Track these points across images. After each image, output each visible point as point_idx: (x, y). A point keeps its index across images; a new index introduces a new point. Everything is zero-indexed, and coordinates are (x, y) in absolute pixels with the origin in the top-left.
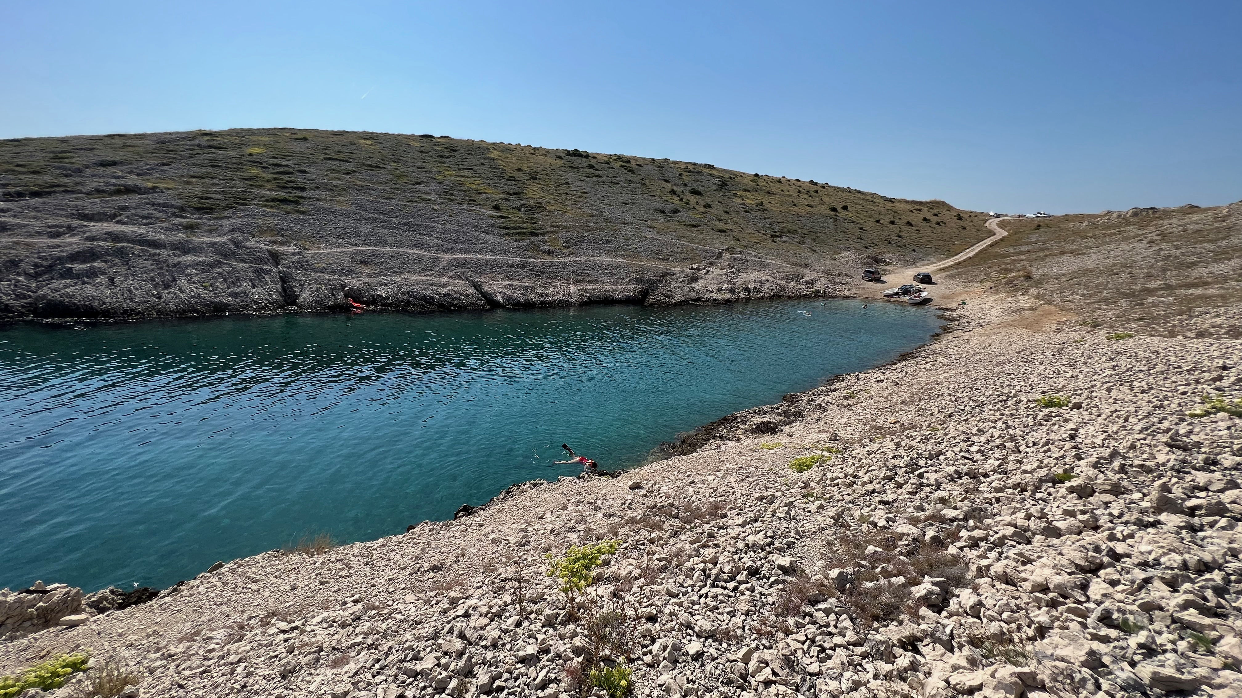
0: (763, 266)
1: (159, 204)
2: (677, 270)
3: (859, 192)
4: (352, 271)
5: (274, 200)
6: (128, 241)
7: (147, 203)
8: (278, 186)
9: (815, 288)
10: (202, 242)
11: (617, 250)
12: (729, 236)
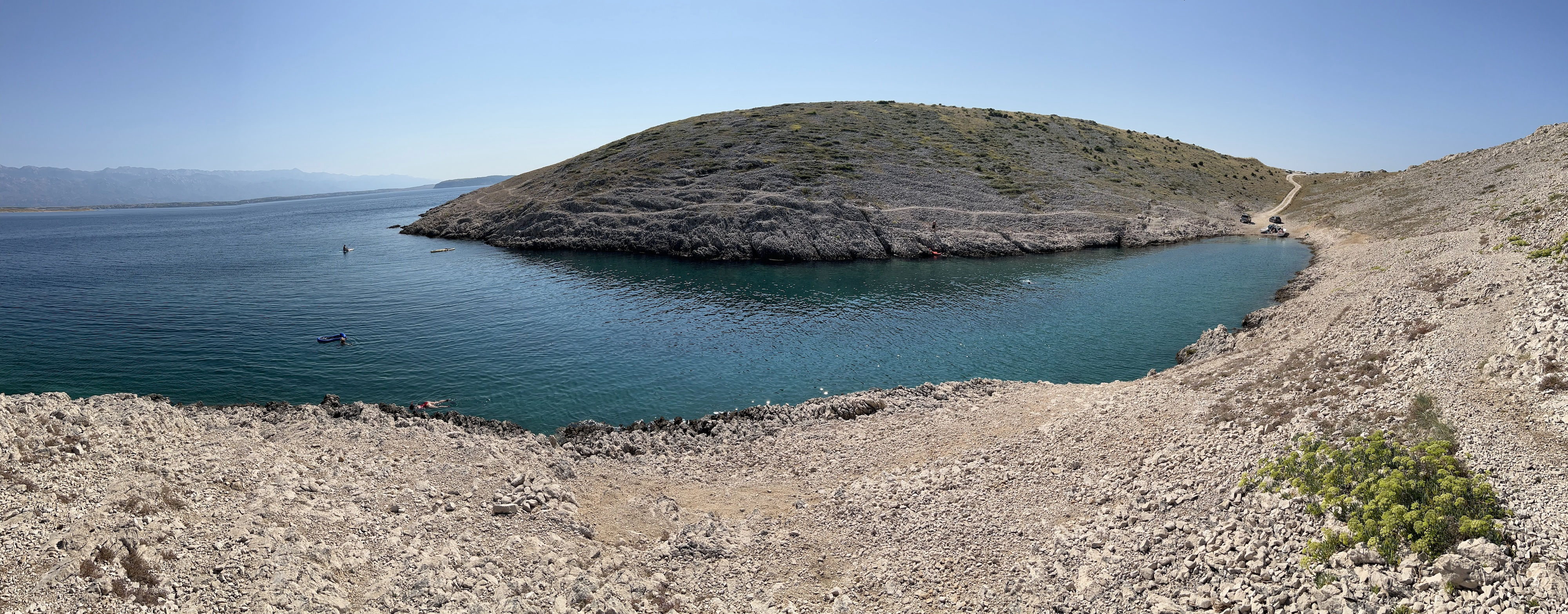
0: (1180, 214)
1: (780, 175)
2: (1130, 219)
3: (1204, 149)
4: (919, 226)
5: (837, 169)
6: (780, 204)
7: (773, 175)
8: (832, 157)
9: (1218, 230)
10: (820, 204)
11: (1082, 204)
12: (1144, 190)
